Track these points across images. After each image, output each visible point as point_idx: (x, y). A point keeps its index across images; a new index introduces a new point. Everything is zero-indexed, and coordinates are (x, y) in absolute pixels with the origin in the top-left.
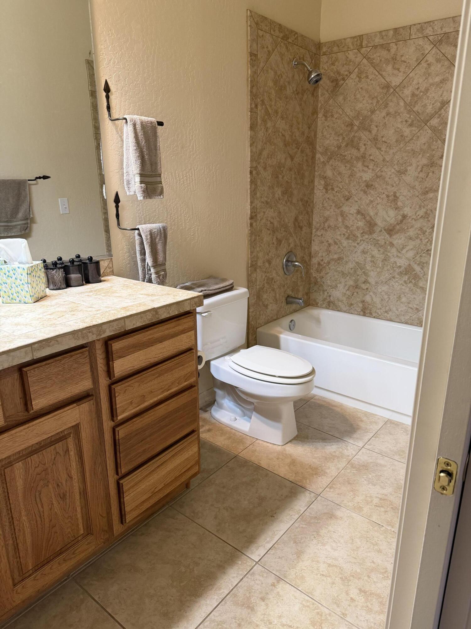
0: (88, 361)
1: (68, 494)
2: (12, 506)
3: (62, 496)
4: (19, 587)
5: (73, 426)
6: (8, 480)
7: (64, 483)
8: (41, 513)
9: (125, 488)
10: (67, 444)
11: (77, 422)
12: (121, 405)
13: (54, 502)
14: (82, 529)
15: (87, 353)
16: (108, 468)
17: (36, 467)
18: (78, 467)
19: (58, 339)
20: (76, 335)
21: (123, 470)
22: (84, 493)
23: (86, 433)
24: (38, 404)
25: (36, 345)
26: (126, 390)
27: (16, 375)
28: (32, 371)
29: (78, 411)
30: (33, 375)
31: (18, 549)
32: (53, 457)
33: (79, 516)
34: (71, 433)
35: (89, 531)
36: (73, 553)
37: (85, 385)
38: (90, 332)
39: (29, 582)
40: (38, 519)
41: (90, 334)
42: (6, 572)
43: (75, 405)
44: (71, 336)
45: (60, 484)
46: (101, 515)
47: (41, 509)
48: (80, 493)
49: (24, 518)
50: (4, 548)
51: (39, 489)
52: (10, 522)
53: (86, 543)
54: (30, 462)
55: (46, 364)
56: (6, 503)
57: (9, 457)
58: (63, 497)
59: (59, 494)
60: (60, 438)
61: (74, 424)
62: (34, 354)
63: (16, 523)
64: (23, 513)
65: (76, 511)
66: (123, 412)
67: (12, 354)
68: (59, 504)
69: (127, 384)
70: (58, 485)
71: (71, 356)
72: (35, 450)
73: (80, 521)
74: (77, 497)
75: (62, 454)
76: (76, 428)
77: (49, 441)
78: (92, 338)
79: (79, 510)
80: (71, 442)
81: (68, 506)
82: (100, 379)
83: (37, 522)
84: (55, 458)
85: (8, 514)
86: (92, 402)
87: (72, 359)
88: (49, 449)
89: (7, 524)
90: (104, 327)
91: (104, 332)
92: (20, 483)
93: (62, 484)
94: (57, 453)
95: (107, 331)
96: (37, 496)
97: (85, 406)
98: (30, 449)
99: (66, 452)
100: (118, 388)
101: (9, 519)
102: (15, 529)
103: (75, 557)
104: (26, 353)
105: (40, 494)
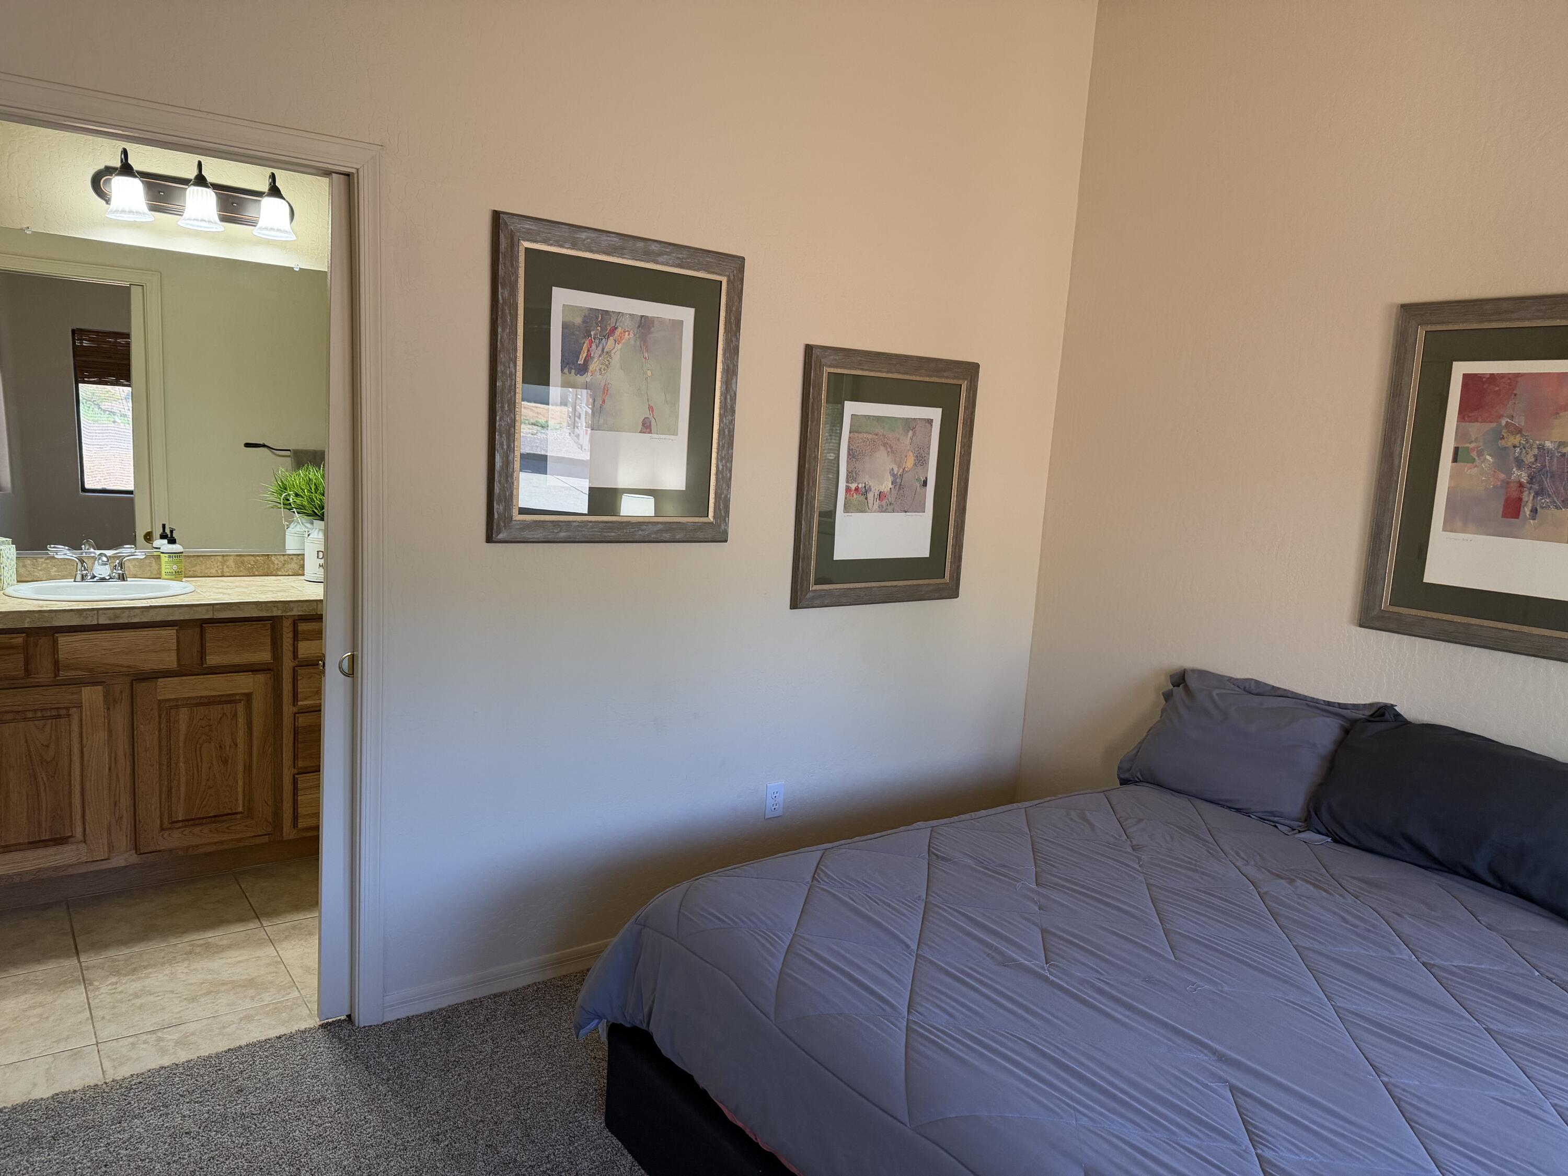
0: (269, 633)
1: (230, 761)
2: (173, 747)
3: (223, 759)
4: (166, 834)
5: (245, 694)
6: (172, 719)
7: (228, 747)
8: (200, 769)
9: (300, 786)
10: (236, 707)
11: (251, 691)
12: (303, 690)
13: (214, 763)
14: (241, 805)
15: (269, 626)
16: (284, 756)
17: (201, 719)
18: (246, 738)
19: (241, 606)
20: (259, 607)
21: (301, 764)
22: (248, 769)
23: (258, 705)
24: (212, 660)
25: (218, 606)
26: (312, 676)
27: (198, 630)
28: (211, 629)
29: (252, 680)
30: (211, 632)
31: (171, 793)
32: (220, 716)
33: (240, 790)
34: (242, 700)
35: (249, 813)
36: (228, 828)
37: (265, 656)
38: (275, 606)
39: (176, 834)
40: (196, 772)
41: (275, 609)
42: (156, 809)
43: (250, 673)
44: (254, 606)
45: (223, 747)
46: (266, 802)
47: (200, 764)
48: (245, 767)
49: (182, 764)
50: (158, 785)
51: (201, 741)
52: (168, 763)
53: (244, 824)
54: (195, 711)
55: (225, 626)
56: (167, 743)
57: (176, 700)
58: (225, 761)
59: (221, 757)
60: (229, 700)
61: (246, 691)
62: (215, 613)
63: (173, 765)
64: (181, 759)
65: (237, 783)
66: (305, 699)
67: (195, 608)
68: (219, 766)
69: (312, 671)
70: (220, 747)
71: (252, 625)
72: (202, 703)
73: (240, 797)
74: (240, 768)
75: (229, 715)
76: (248, 696)
77: (218, 699)
78: (276, 613)
79: (240, 783)
80: (241, 708)
81: (228, 774)
82: (284, 658)
83: (193, 774)
84: (221, 718)
85: (168, 754)
86: (268, 676)
87: (253, 627)
88: (216, 706)
89: (165, 763)
90: (292, 605)
91: (292, 610)
92: (183, 727)
93: (225, 746)
94: (224, 714)
95: (295, 609)
96: (198, 749)
97: (261, 678)
98: (198, 700)
99: (233, 717)
100: (301, 671)
101: (168, 759)
102: (171, 771)
103: (229, 833)
104: (207, 611)
105: (201, 747)
